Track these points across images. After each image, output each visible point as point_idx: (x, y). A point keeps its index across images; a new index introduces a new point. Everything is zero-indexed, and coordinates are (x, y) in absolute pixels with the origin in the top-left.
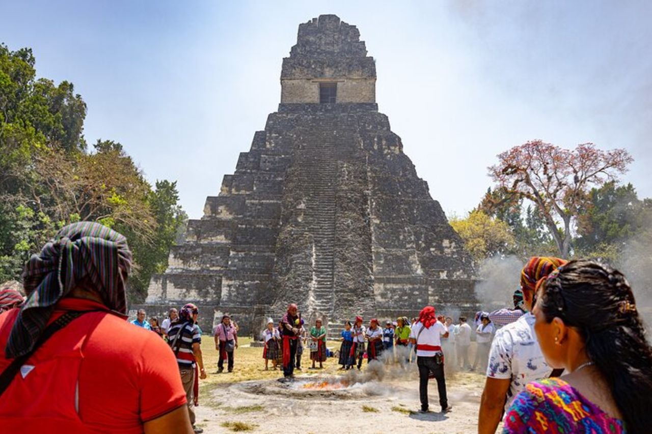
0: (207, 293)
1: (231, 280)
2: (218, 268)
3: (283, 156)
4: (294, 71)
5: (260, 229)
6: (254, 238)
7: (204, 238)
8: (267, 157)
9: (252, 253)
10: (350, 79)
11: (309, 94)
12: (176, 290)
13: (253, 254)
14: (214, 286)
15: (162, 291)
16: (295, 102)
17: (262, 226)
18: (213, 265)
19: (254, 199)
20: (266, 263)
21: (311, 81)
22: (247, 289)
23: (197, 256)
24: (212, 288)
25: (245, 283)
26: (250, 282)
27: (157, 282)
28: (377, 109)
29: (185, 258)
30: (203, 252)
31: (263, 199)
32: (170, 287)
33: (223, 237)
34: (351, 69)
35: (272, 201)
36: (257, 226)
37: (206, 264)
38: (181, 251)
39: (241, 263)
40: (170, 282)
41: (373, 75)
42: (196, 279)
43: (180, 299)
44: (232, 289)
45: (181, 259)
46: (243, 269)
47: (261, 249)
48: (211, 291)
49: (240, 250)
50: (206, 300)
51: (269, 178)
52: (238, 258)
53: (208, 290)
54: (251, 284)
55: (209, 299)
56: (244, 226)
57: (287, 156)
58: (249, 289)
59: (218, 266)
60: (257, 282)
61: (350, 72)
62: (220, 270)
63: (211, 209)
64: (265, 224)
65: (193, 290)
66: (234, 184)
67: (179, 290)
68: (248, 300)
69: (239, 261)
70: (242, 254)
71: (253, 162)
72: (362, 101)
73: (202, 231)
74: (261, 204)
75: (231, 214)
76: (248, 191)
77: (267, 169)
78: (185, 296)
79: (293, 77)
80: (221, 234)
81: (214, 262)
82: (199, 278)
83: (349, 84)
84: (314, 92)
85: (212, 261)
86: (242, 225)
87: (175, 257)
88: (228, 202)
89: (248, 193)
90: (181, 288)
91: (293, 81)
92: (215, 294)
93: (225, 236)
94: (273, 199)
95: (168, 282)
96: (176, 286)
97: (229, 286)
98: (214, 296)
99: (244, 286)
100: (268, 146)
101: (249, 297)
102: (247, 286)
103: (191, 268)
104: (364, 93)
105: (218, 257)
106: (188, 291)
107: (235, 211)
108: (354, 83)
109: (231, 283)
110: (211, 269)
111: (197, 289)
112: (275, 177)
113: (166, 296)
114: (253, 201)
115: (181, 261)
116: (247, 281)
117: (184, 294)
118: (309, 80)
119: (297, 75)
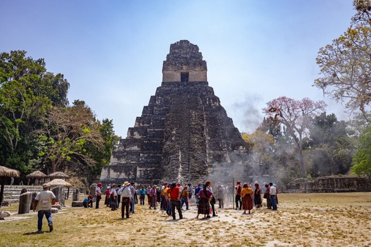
0: (130, 174)
1: (141, 168)
2: (134, 162)
3: (164, 108)
4: (168, 67)
5: (154, 143)
6: (152, 147)
7: (128, 148)
8: (157, 108)
9: (151, 154)
10: (195, 70)
11: (176, 78)
12: (115, 173)
13: (151, 155)
14: (133, 171)
15: (108, 174)
16: (169, 81)
17: (155, 142)
18: (132, 161)
19: (151, 128)
20: (157, 159)
21: (177, 72)
22: (149, 172)
23: (125, 156)
24: (132, 172)
25: (148, 169)
26: (150, 168)
27: (105, 169)
28: (208, 84)
29: (119, 158)
30: (127, 154)
31: (156, 128)
32: (112, 171)
33: (137, 147)
34: (195, 66)
35: (160, 130)
36: (153, 141)
37: (129, 160)
38: (117, 154)
39: (145, 159)
40: (112, 169)
41: (205, 69)
42: (124, 167)
43: (116, 178)
44: (142, 172)
45: (117, 158)
46: (147, 162)
47: (155, 153)
48: (131, 173)
49: (145, 153)
50: (129, 178)
51: (158, 118)
52: (144, 157)
53: (130, 173)
54: (151, 170)
55: (130, 177)
56: (147, 142)
57: (166, 108)
58: (150, 172)
59: (135, 161)
60: (153, 168)
61: (195, 67)
62: (135, 163)
63: (131, 134)
64: (157, 141)
65: (123, 173)
66: (141, 121)
67: (116, 173)
68: (150, 177)
69: (145, 158)
70: (146, 155)
71: (150, 110)
72: (201, 81)
73: (127, 144)
74: (155, 131)
75: (140, 136)
76: (148, 124)
77: (157, 114)
78: (119, 176)
79: (168, 70)
80: (136, 146)
81: (133, 159)
82: (126, 167)
83: (194, 73)
84: (178, 77)
85: (132, 158)
86: (146, 141)
87: (114, 157)
88: (139, 130)
90: (117, 172)
91: (168, 72)
92: (133, 174)
93: (138, 147)
94: (160, 129)
95: (111, 169)
96: (115, 171)
97: (140, 171)
98: (133, 175)
99: (147, 171)
100: (157, 103)
101: (150, 176)
102: (149, 171)
103: (122, 162)
104: (202, 77)
105: (135, 157)
106: (120, 173)
107: (142, 134)
108: (197, 72)
109: (141, 169)
110: (131, 162)
111: (125, 172)
112: (161, 118)
113: (110, 177)
114: (151, 130)
115: (117, 159)
116: (149, 168)
117: (118, 175)
118: (175, 71)
119: (170, 69)
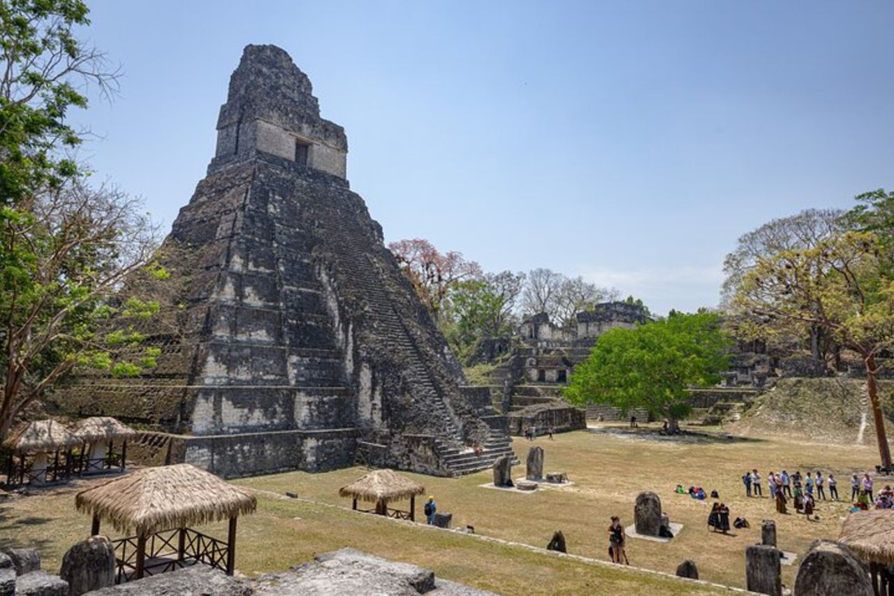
0: (275, 412)
1: (310, 396)
2: (272, 377)
3: (297, 230)
4: (271, 113)
5: (310, 326)
6: (308, 338)
7: (243, 333)
8: (281, 227)
9: (316, 359)
10: (326, 145)
11: (286, 148)
12: (236, 410)
13: (318, 360)
14: (281, 402)
15: (213, 412)
16: (270, 152)
17: (313, 324)
18: (268, 373)
19: (293, 285)
20: (332, 371)
21: (288, 132)
22: (327, 406)
23: (247, 361)
24: (280, 406)
25: (325, 399)
26: (328, 397)
27: (207, 399)
28: (348, 187)
29: (230, 363)
30: (252, 354)
31: (303, 287)
32: (227, 406)
33: (264, 331)
34: (328, 134)
35: (310, 290)
36: (309, 323)
37: (259, 372)
38: (224, 352)
39: (307, 371)
40: (228, 399)
41: (345, 148)
42: (260, 394)
43: (241, 424)
44: (313, 407)
45: (224, 363)
46: (312, 380)
47: (325, 355)
48: (279, 409)
49: (305, 354)
50: (272, 422)
51: (296, 258)
52: (304, 365)
53: (275, 409)
54: (330, 400)
55: (276, 421)
56: (295, 322)
57: (302, 231)
58: (329, 407)
59: (273, 374)
60: (335, 397)
61: (326, 137)
62: (275, 380)
63: (235, 290)
64: (317, 322)
65: (258, 410)
66: (251, 256)
67: (239, 410)
68: (331, 420)
69: (306, 369)
70: (306, 360)
71: (262, 228)
72: (335, 174)
73: (239, 323)
74: (300, 293)
75: (260, 299)
76: (268, 268)
77: (284, 243)
78: (248, 418)
79: (270, 120)
80: (262, 329)
81: (268, 369)
82: (263, 393)
83: (324, 150)
84: (289, 147)
85: (265, 366)
86: (292, 319)
87: (216, 361)
88: (256, 283)
89: (267, 271)
90: (243, 407)
91: (269, 126)
92: (283, 413)
93: (267, 332)
94: (311, 288)
95: (224, 399)
96: (235, 404)
97: (309, 404)
98: (283, 416)
99: (324, 403)
100: (271, 209)
101: (330, 417)
102: (327, 403)
103: (239, 377)
104: (337, 165)
105: (271, 362)
106: (251, 411)
107: (265, 296)
108: (328, 150)
109: (311, 399)
110: (265, 378)
111: (262, 407)
112: (302, 258)
113: (221, 420)
114: (291, 288)
115: (224, 367)
116: (326, 396)
117: (246, 415)
118: (286, 130)
119: (275, 120)
